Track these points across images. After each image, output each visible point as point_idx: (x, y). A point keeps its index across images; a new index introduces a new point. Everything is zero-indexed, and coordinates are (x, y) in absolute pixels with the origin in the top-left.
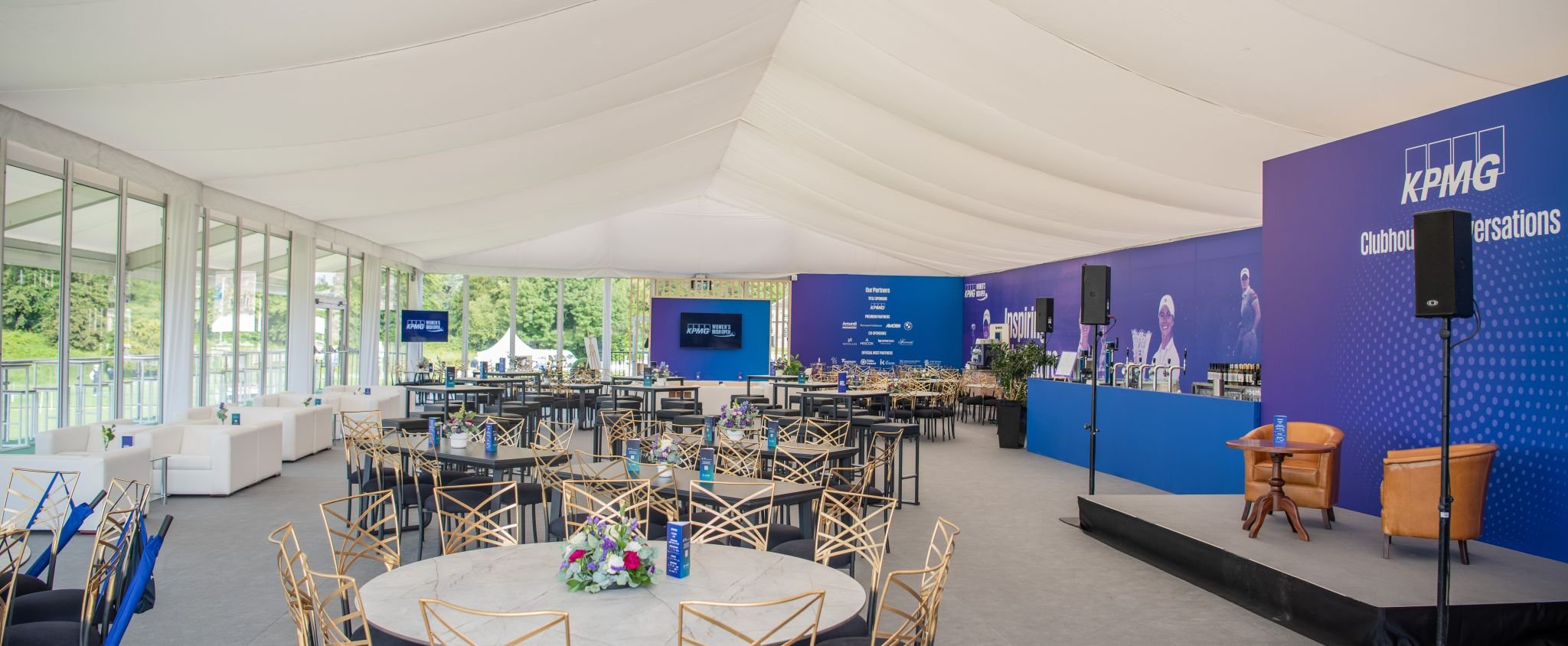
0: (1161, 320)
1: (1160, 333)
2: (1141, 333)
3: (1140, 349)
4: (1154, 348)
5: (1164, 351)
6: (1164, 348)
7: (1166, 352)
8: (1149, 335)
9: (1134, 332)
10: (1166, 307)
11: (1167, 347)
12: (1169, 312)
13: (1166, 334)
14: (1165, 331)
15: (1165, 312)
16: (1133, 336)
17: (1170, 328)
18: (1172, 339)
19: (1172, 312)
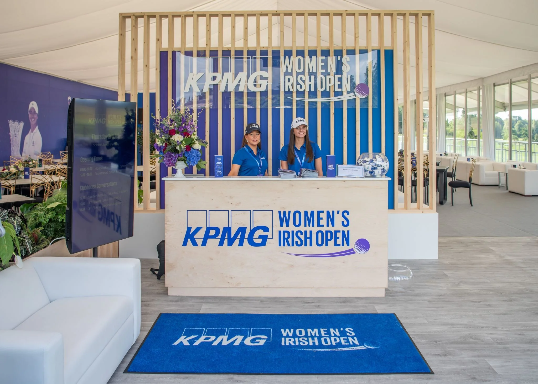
0: (30, 116)
1: (30, 123)
2: (16, 123)
3: (16, 133)
4: (25, 132)
5: (32, 134)
6: (32, 132)
7: (34, 134)
8: (22, 124)
9: (11, 122)
10: (33, 108)
11: (35, 131)
12: (35, 111)
13: (33, 124)
14: (33, 122)
15: (33, 111)
16: (10, 125)
17: (36, 120)
18: (37, 127)
19: (37, 111)
